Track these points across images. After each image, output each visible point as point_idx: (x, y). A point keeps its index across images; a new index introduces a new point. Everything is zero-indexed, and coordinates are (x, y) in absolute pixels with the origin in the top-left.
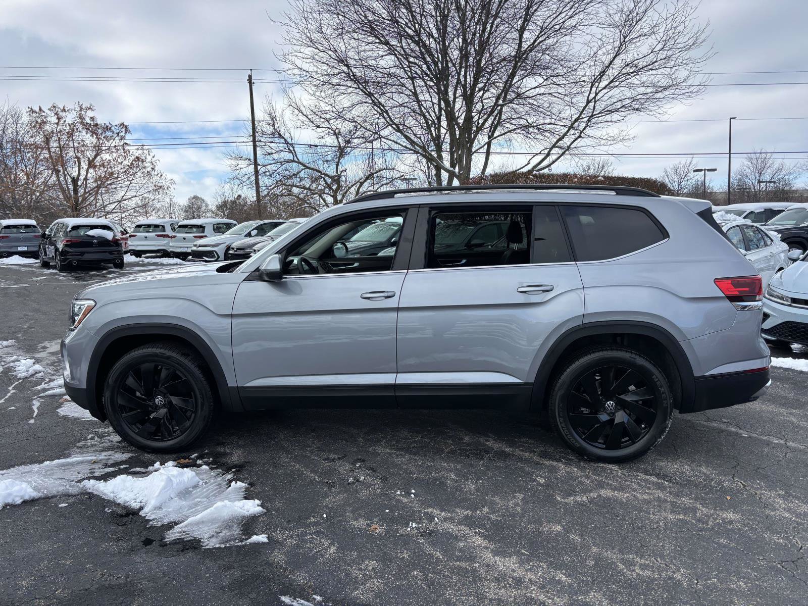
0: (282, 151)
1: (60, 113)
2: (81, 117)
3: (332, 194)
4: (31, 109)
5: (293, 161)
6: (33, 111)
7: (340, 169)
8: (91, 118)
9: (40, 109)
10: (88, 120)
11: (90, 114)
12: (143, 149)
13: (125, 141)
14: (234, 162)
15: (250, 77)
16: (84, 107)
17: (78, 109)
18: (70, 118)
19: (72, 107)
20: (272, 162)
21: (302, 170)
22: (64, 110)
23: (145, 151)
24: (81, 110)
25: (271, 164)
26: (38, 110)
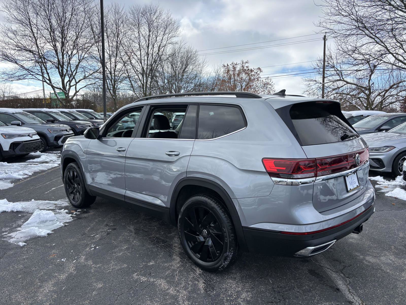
0: (333, 75)
1: (235, 66)
2: (243, 67)
3: (366, 97)
4: (224, 65)
5: (340, 80)
6: (225, 66)
7: (371, 83)
8: (247, 67)
9: (228, 65)
10: (245, 68)
11: (247, 65)
12: (268, 79)
13: (259, 76)
14: (308, 83)
15: (325, 36)
16: (244, 62)
17: (241, 63)
18: (238, 68)
19: (239, 63)
20: (328, 81)
21: (345, 85)
22: (236, 64)
23: (269, 80)
24: (243, 64)
25: (328, 82)
26: (226, 66)
